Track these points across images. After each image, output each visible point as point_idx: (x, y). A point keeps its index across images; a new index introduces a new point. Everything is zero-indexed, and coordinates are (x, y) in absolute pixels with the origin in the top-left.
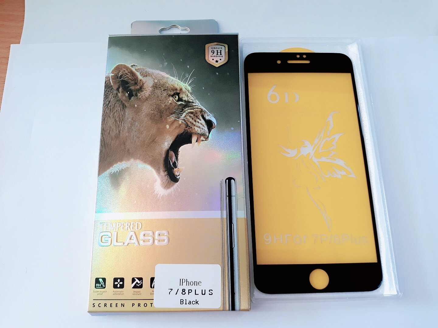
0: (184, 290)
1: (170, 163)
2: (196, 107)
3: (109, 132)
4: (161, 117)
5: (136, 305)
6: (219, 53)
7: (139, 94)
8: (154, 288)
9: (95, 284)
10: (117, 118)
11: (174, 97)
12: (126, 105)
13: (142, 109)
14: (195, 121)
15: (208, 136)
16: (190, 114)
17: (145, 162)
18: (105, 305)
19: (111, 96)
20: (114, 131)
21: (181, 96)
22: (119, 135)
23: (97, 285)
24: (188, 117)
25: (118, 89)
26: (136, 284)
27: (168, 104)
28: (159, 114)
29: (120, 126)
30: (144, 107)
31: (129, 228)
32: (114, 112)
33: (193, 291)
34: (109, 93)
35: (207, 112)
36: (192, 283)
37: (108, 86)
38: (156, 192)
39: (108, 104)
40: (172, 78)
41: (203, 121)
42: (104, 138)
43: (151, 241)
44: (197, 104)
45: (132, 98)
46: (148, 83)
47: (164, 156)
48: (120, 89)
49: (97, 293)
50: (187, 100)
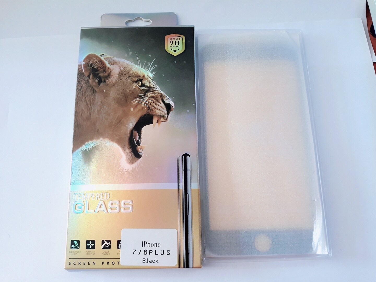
0: (145, 251)
1: (134, 141)
2: (157, 91)
3: (82, 113)
4: (126, 101)
5: (105, 263)
6: (177, 43)
7: (107, 81)
8: (120, 249)
9: (71, 246)
10: (88, 101)
11: (138, 83)
12: (96, 90)
13: (110, 93)
14: (156, 104)
15: (167, 117)
16: (151, 98)
17: (112, 141)
18: (79, 263)
19: (83, 83)
20: (86, 113)
21: (144, 82)
22: (90, 116)
23: (72, 246)
24: (150, 101)
25: (89, 76)
26: (105, 246)
27: (133, 89)
28: (125, 98)
29: (91, 108)
30: (111, 92)
31: (99, 198)
32: (85, 96)
33: (154, 252)
34: (81, 79)
35: (167, 96)
36: (152, 245)
37: (80, 73)
38: (122, 167)
39: (81, 89)
40: (136, 66)
41: (162, 105)
42: (77, 119)
43: (118, 209)
44: (157, 89)
45: (101, 84)
46: (115, 70)
47: (129, 135)
48: (91, 76)
49: (72, 253)
50: (149, 86)
